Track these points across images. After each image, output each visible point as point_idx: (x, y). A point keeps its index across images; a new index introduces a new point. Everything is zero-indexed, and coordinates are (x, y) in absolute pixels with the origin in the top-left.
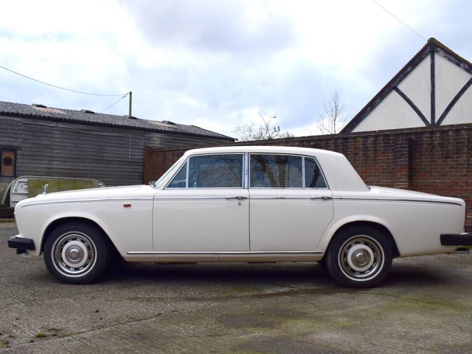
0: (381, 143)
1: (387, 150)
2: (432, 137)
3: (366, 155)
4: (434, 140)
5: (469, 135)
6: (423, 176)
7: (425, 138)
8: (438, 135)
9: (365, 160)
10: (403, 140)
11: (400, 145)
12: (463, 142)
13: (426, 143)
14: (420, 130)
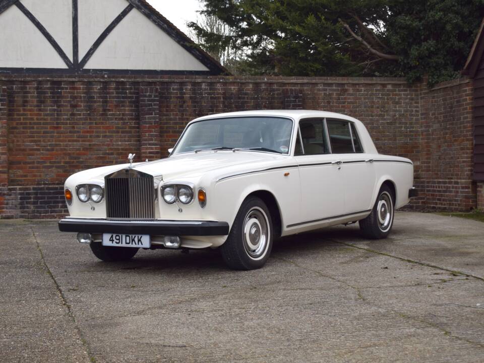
0: (113, 93)
1: (123, 102)
2: (181, 89)
3: (90, 108)
4: (185, 94)
6: (170, 136)
7: (173, 89)
8: (189, 87)
9: (89, 115)
10: (151, 91)
11: (147, 97)
12: (219, 97)
13: (174, 97)
14: (167, 80)
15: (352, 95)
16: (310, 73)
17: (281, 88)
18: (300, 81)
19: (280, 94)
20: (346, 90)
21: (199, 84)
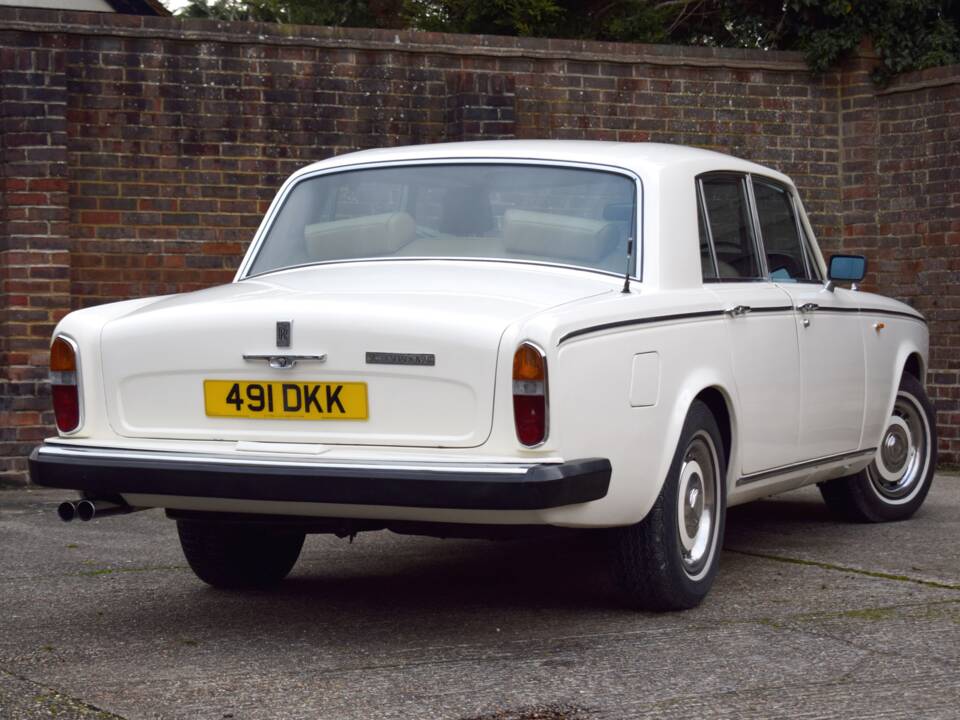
2: (133, 61)
4: (143, 76)
5: (270, 68)
6: (98, 219)
7: (107, 60)
8: (158, 56)
10: (42, 63)
11: (27, 83)
12: (251, 92)
13: (108, 85)
14: (87, 27)
15: (650, 100)
16: (519, 25)
17: (442, 70)
18: (502, 51)
19: (441, 90)
20: (635, 85)
21: (192, 45)
